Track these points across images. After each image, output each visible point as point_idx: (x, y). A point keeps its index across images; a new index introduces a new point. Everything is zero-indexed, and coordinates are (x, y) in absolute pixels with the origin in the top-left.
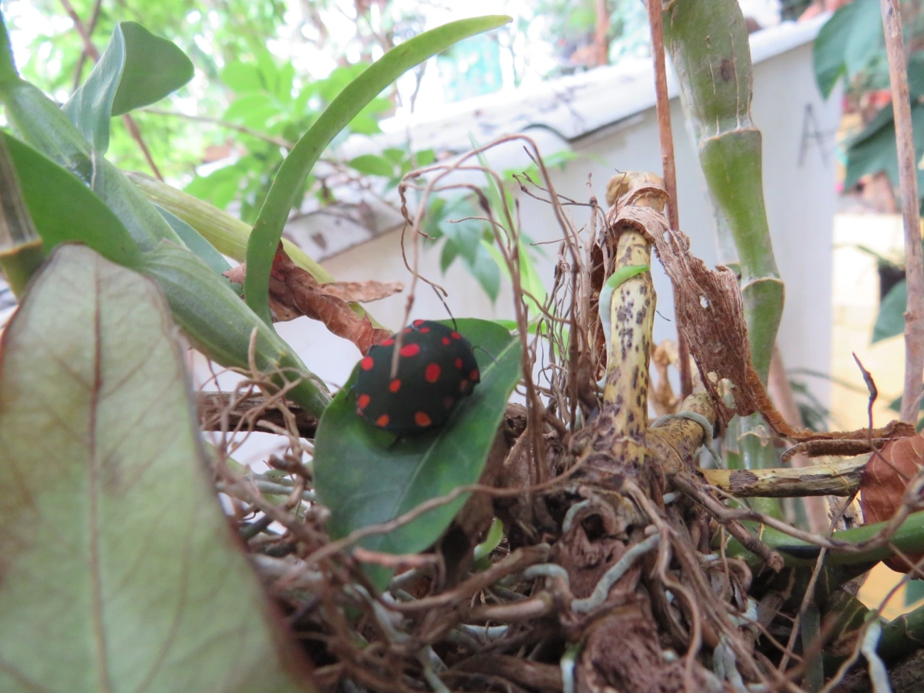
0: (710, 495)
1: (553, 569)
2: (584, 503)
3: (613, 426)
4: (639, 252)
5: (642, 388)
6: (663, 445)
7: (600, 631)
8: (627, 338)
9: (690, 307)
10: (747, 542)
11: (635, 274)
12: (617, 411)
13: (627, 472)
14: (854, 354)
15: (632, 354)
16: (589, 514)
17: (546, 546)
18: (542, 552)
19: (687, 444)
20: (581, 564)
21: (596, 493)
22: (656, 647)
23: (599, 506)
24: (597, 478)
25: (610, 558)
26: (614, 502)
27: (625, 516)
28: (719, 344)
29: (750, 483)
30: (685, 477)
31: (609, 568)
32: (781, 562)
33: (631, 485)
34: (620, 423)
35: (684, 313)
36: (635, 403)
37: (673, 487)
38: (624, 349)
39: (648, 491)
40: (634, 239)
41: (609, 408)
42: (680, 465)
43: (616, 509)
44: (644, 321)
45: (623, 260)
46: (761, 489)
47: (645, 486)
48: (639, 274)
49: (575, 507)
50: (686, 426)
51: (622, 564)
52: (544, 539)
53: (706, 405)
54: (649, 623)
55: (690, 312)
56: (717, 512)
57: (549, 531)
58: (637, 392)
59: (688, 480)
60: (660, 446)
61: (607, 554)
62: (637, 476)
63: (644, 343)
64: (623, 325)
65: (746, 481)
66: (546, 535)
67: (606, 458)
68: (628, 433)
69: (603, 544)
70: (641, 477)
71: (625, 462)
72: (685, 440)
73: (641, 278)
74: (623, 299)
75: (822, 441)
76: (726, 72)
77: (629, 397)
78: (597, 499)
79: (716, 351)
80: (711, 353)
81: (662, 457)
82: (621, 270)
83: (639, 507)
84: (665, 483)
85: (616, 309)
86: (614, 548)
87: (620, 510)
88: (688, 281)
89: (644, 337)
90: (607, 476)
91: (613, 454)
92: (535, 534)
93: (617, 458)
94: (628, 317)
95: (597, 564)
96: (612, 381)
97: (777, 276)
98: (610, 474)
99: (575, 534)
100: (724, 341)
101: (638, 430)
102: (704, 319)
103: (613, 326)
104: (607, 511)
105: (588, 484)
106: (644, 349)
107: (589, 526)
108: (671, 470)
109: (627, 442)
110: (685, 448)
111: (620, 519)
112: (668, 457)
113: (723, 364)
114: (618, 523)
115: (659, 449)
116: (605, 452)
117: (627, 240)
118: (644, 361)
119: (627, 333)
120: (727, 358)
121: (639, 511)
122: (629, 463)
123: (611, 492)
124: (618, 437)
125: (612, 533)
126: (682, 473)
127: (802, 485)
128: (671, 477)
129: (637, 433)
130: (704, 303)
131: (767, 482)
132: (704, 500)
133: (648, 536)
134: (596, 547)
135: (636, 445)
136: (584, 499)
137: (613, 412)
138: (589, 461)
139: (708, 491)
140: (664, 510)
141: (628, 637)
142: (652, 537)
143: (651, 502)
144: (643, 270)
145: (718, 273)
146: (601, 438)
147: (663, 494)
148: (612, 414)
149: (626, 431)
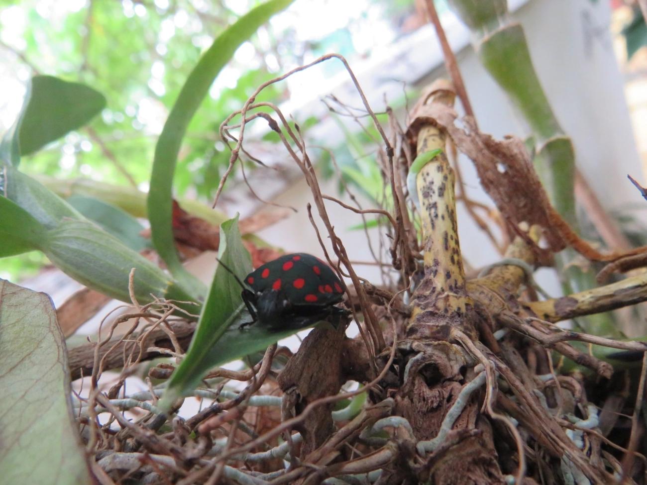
0: (532, 326)
1: (395, 420)
2: (419, 356)
3: (434, 286)
4: (434, 140)
5: (454, 249)
6: (485, 291)
7: (442, 469)
8: (433, 211)
9: (490, 174)
10: (576, 358)
11: (431, 158)
12: (436, 272)
13: (452, 322)
14: (629, 177)
15: (439, 222)
16: (423, 364)
17: (391, 399)
18: (386, 406)
19: (509, 286)
20: (425, 409)
21: (429, 345)
22: (497, 473)
23: (431, 356)
24: (427, 332)
25: (450, 399)
26: (445, 350)
27: (456, 360)
28: (522, 199)
29: (572, 306)
30: (508, 316)
31: (449, 407)
32: (610, 369)
33: (457, 332)
34: (439, 282)
35: (486, 181)
36: (450, 263)
37: (501, 325)
38: (432, 220)
39: (473, 334)
40: (428, 131)
41: (429, 271)
42: (503, 305)
43: (447, 355)
44: (446, 193)
45: (422, 150)
46: (583, 310)
47: (470, 331)
48: (435, 157)
49: (412, 360)
50: (507, 271)
51: (458, 403)
52: (388, 395)
53: (524, 251)
54: (490, 451)
55: (491, 178)
56: (541, 339)
57: (393, 385)
58: (450, 253)
59: (511, 317)
60: (483, 292)
61: (446, 395)
62: (462, 323)
63: (448, 211)
64: (428, 200)
65: (568, 306)
66: (390, 390)
67: (432, 314)
68: (448, 288)
69: (443, 387)
70: (465, 324)
71: (449, 314)
72: (506, 282)
73: (437, 160)
74: (425, 180)
75: (627, 259)
77: (444, 259)
78: (429, 350)
79: (521, 204)
80: (518, 208)
81: (486, 301)
82: (421, 156)
83: (468, 351)
84: (493, 323)
85: (421, 189)
86: (452, 389)
87: (452, 356)
88: (483, 154)
89: (447, 207)
90: (435, 329)
91: (439, 310)
92: (381, 391)
93: (442, 312)
94: (432, 194)
95: (439, 406)
96: (428, 249)
97: (563, 133)
98: (437, 326)
99: (413, 384)
100: (526, 195)
101: (456, 284)
102: (505, 181)
103: (421, 203)
104: (439, 358)
105: (421, 339)
106: (449, 216)
107: (428, 374)
108: (496, 311)
109: (448, 296)
110: (507, 290)
111: (452, 363)
112: (491, 300)
113: (529, 213)
114: (451, 367)
115: (482, 296)
116: (430, 309)
117: (424, 134)
118: (451, 226)
119: (433, 207)
120: (532, 208)
121: (468, 354)
122: (453, 313)
123: (440, 342)
124: (439, 294)
125: (449, 376)
126: (505, 312)
127: (618, 298)
128: (496, 317)
129: (456, 287)
130: (501, 169)
131: (587, 302)
132: (527, 331)
133: (478, 374)
134: (436, 392)
135: (456, 297)
136: (418, 352)
137: (432, 274)
138: (418, 320)
139: (530, 322)
140: (496, 345)
141: (469, 470)
142: (481, 375)
143: (478, 343)
144: (437, 153)
145: (505, 142)
146: (426, 297)
147: (493, 332)
148: (432, 276)
149: (446, 288)
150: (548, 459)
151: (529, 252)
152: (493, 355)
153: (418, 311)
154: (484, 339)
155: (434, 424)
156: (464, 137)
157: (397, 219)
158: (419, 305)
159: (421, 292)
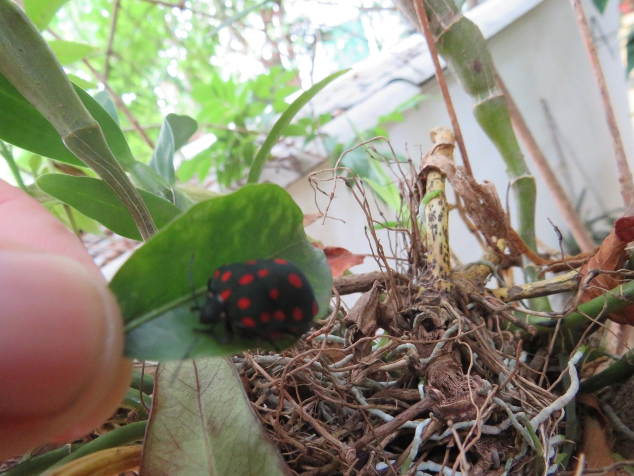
0: (489, 301)
1: (408, 345)
2: (422, 314)
3: (433, 275)
4: (437, 182)
5: (445, 254)
6: (463, 280)
7: (432, 369)
8: (434, 229)
9: (473, 205)
10: (517, 323)
11: (435, 195)
12: (434, 267)
13: (442, 296)
14: (548, 219)
15: (438, 237)
16: (424, 318)
17: (405, 336)
18: (403, 339)
19: (479, 278)
20: (424, 343)
21: (428, 308)
22: (461, 373)
23: (429, 314)
24: (427, 301)
25: (438, 338)
26: (437, 311)
27: (443, 317)
28: (494, 221)
29: (519, 292)
30: (476, 295)
31: (438, 342)
32: (535, 330)
33: (444, 302)
34: (436, 273)
35: (470, 209)
36: (442, 261)
37: (472, 300)
38: (434, 236)
39: (454, 303)
40: (434, 175)
41: (430, 266)
42: (474, 289)
43: (438, 314)
44: (443, 219)
45: (429, 188)
46: (526, 295)
47: (452, 301)
48: (438, 195)
49: (418, 316)
50: (479, 268)
51: (443, 340)
52: (404, 334)
53: (492, 255)
54: (458, 363)
55: (473, 207)
57: (406, 329)
58: (443, 256)
59: (477, 295)
60: (462, 280)
61: (436, 336)
62: (447, 297)
63: (444, 230)
64: (432, 223)
65: (516, 292)
66: (405, 331)
67: (431, 291)
68: (441, 277)
69: (435, 332)
70: (449, 298)
71: (440, 291)
72: (477, 275)
73: (439, 197)
74: (430, 209)
76: (477, 68)
77: (439, 259)
78: (428, 311)
79: (493, 225)
80: (490, 227)
81: (463, 286)
82: (428, 194)
83: (449, 312)
84: (467, 299)
85: (428, 215)
86: (440, 333)
87: (441, 315)
88: (469, 191)
89: (443, 228)
90: (432, 299)
91: (434, 288)
92: (400, 332)
93: (436, 290)
94: (434, 219)
96: (430, 252)
97: (529, 173)
98: (433, 298)
99: (418, 329)
100: (496, 219)
101: (446, 274)
102: (482, 209)
103: (427, 224)
104: (434, 316)
105: (424, 304)
106: (444, 234)
107: (427, 325)
108: (469, 292)
109: (440, 281)
110: (477, 280)
111: (441, 319)
112: (466, 285)
113: (498, 231)
114: (440, 321)
115: (461, 282)
116: (430, 288)
117: (431, 177)
118: (445, 239)
119: (434, 227)
120: (500, 228)
121: (449, 313)
122: (442, 291)
123: (434, 307)
124: (436, 279)
125: (438, 326)
126: (474, 293)
127: (547, 289)
128: (469, 295)
129: (445, 276)
130: (481, 201)
131: (528, 291)
132: (486, 304)
133: (454, 324)
134: (430, 334)
135: (445, 282)
136: (422, 312)
137: (432, 268)
138: (423, 294)
139: (488, 299)
140: (467, 312)
141: (446, 370)
142: (456, 325)
143: (456, 309)
144: (439, 192)
145: (483, 184)
146: (428, 281)
147: (467, 304)
148: (432, 269)
149: (440, 277)
150: (492, 375)
151: (496, 257)
152: (463, 315)
153: (422, 289)
154: (460, 307)
155: (429, 351)
156: (458, 180)
157: (413, 234)
158: (423, 286)
159: (425, 278)
